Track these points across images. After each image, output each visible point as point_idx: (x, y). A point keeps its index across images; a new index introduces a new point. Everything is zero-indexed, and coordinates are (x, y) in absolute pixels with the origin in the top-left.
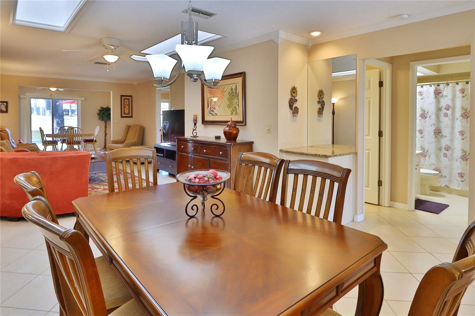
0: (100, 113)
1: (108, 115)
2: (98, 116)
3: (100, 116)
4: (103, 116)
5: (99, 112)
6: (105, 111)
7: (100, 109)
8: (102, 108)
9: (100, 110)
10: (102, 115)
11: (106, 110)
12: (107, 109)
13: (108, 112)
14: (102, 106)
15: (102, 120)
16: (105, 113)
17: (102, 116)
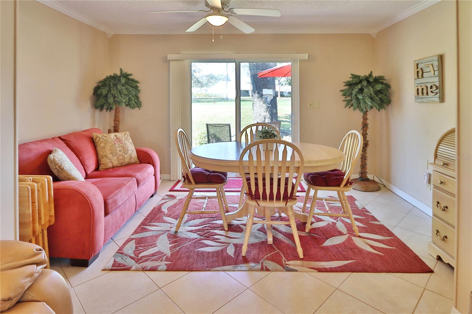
0: (347, 90)
1: (373, 94)
2: (343, 98)
3: (349, 98)
4: (360, 97)
5: (346, 87)
6: (365, 83)
7: (351, 79)
8: (354, 76)
9: (349, 82)
10: (356, 95)
11: (368, 82)
12: (371, 80)
13: (373, 87)
14: (357, 73)
15: (355, 109)
16: (366, 90)
17: (357, 99)
